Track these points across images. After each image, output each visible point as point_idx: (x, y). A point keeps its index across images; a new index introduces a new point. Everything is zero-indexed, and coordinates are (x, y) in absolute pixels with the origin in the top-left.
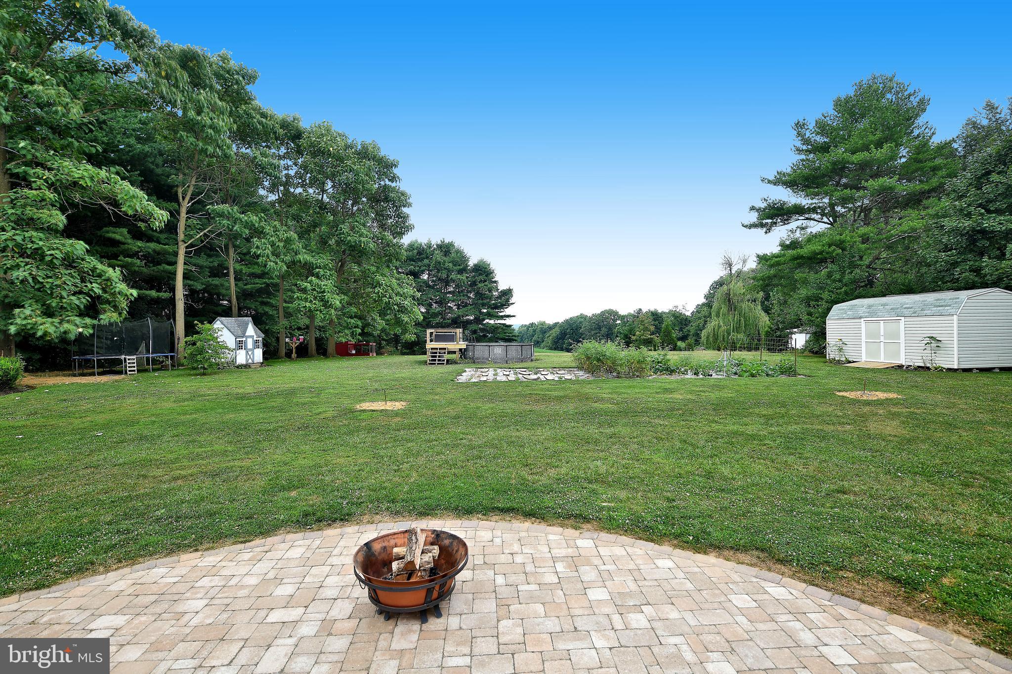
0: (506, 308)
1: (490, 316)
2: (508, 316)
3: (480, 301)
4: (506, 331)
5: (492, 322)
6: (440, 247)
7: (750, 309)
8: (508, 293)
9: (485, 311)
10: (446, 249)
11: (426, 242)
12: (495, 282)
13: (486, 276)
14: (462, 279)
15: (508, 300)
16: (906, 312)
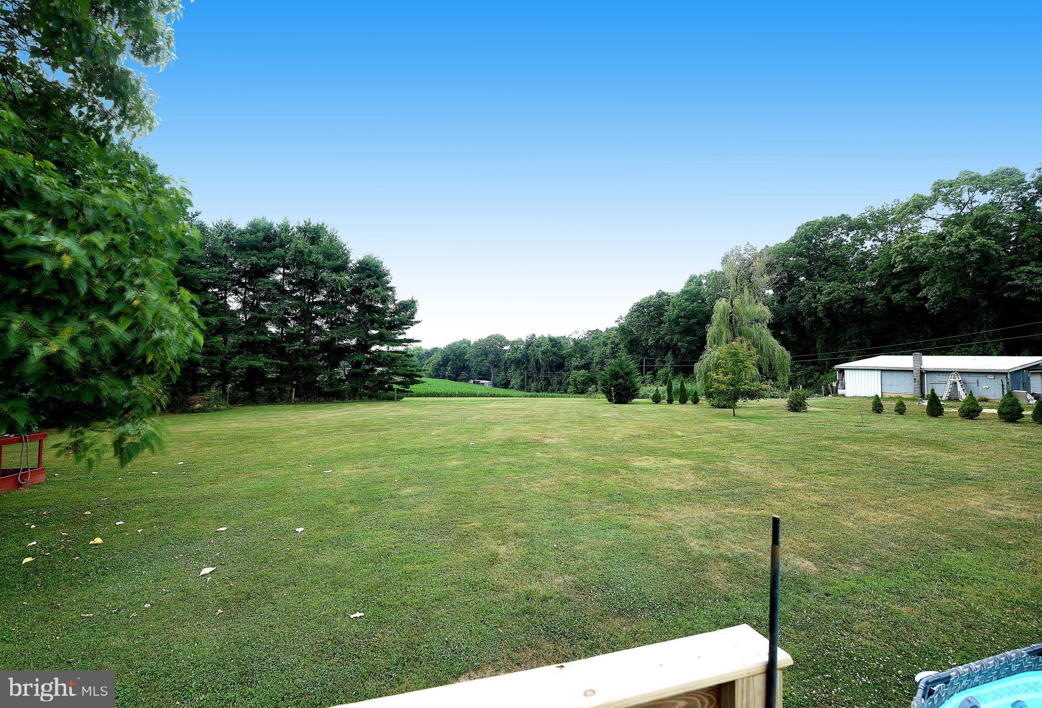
0: (406, 329)
1: (381, 339)
2: (410, 341)
3: (367, 318)
4: (406, 363)
5: (384, 348)
6: (303, 230)
8: (408, 307)
9: (374, 332)
10: (314, 235)
11: (280, 222)
12: (391, 289)
13: (378, 278)
14: (340, 281)
15: (409, 318)
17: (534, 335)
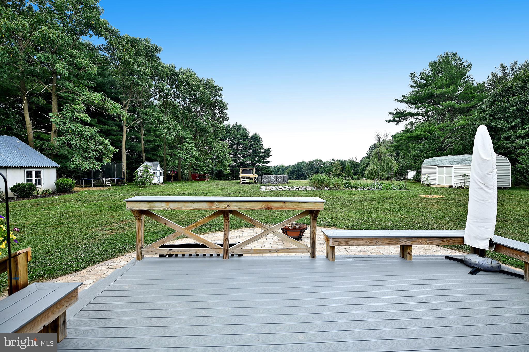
0: (267, 158)
1: (259, 162)
2: (269, 162)
3: (255, 154)
4: (267, 169)
5: (260, 165)
6: (235, 127)
7: (389, 160)
8: (268, 151)
9: (257, 159)
10: (238, 128)
12: (262, 145)
13: (258, 142)
14: (246, 143)
15: (268, 154)
16: (455, 163)
17: (334, 159)
